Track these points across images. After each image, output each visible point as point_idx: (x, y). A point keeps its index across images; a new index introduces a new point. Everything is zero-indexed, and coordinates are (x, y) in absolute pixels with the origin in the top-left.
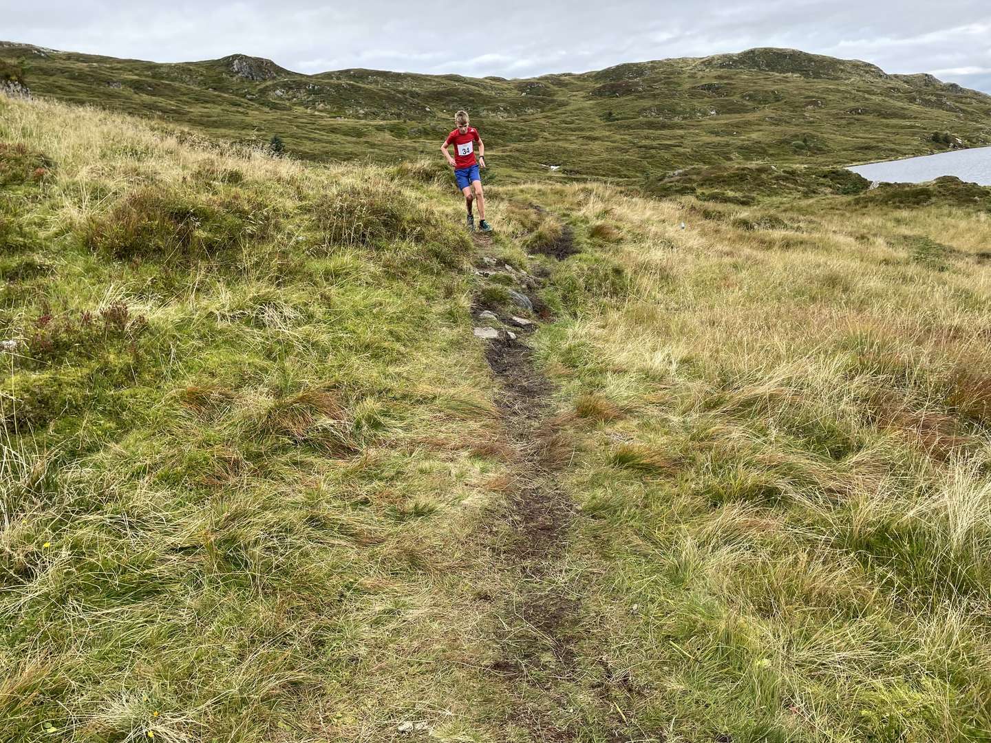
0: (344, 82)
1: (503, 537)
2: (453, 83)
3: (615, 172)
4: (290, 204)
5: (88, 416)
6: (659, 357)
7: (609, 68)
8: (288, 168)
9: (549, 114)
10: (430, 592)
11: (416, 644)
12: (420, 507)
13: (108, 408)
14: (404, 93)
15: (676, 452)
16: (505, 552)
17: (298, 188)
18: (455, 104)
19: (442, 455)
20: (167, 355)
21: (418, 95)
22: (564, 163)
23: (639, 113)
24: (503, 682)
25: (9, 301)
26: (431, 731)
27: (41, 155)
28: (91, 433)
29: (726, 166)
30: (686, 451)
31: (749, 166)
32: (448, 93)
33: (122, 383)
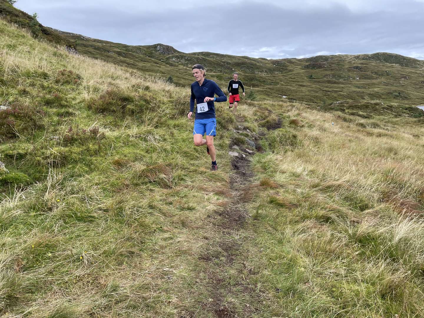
0: (200, 57)
1: (218, 220)
2: (245, 59)
3: (311, 100)
4: (165, 100)
5: (79, 165)
6: (300, 168)
7: (313, 57)
8: (171, 87)
9: (285, 74)
12: (190, 207)
13: (87, 163)
14: (224, 62)
15: (295, 202)
16: (218, 225)
17: (170, 94)
18: (245, 68)
19: (203, 192)
20: (111, 147)
21: (230, 63)
23: (324, 76)
25: (59, 123)
26: (174, 271)
27: (78, 75)
28: (79, 171)
29: (361, 101)
30: (298, 201)
31: (371, 102)
32: (243, 63)
33: (93, 155)
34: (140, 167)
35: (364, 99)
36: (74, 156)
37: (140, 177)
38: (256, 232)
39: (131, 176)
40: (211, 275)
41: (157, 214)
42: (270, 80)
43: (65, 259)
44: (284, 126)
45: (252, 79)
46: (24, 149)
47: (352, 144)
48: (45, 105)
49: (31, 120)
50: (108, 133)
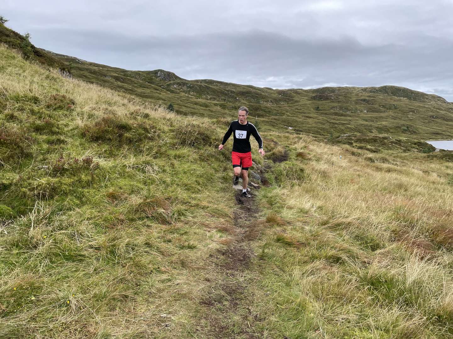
0: (203, 84)
1: (221, 261)
2: (250, 88)
3: (318, 133)
4: (166, 128)
5: (69, 197)
7: (319, 88)
8: (171, 115)
9: (291, 105)
12: (190, 245)
14: (228, 91)
15: (303, 240)
16: (220, 266)
17: (171, 122)
18: (249, 97)
19: (205, 229)
20: (105, 179)
21: (234, 92)
22: (295, 126)
23: (331, 108)
25: (48, 151)
26: (173, 318)
27: (72, 100)
28: (69, 204)
29: (369, 135)
30: (307, 240)
31: (379, 136)
32: (247, 93)
33: (85, 187)
34: (136, 200)
35: (372, 132)
36: (64, 187)
37: (137, 211)
38: (262, 273)
39: (126, 210)
40: (213, 322)
41: (154, 253)
42: (276, 110)
43: (50, 303)
44: (290, 158)
45: (257, 109)
46: (9, 179)
47: (361, 179)
48: (34, 131)
49: (18, 147)
50: (102, 162)
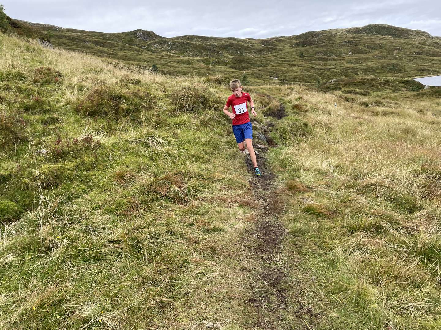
0: (184, 41)
1: (253, 243)
2: (232, 41)
3: (303, 80)
4: (161, 94)
5: (75, 183)
6: (325, 164)
7: (302, 34)
8: (160, 78)
9: (274, 54)
10: (220, 265)
11: (214, 288)
12: (216, 227)
13: (84, 180)
14: (210, 45)
15: (333, 208)
16: (254, 249)
17: (164, 87)
18: (232, 50)
19: (226, 205)
20: (108, 158)
21: (216, 46)
23: (316, 54)
24: (254, 308)
25: (44, 133)
26: (221, 327)
27: (58, 72)
28: (76, 190)
29: (356, 78)
30: (338, 207)
31: (366, 78)
32: (231, 45)
33: (90, 169)
34: (146, 178)
35: (358, 75)
36: (68, 172)
37: (149, 192)
39: (138, 191)
42: (260, 61)
45: (240, 62)
46: (7, 169)
47: (364, 127)
48: (25, 112)
49: (11, 132)
50: (103, 140)
